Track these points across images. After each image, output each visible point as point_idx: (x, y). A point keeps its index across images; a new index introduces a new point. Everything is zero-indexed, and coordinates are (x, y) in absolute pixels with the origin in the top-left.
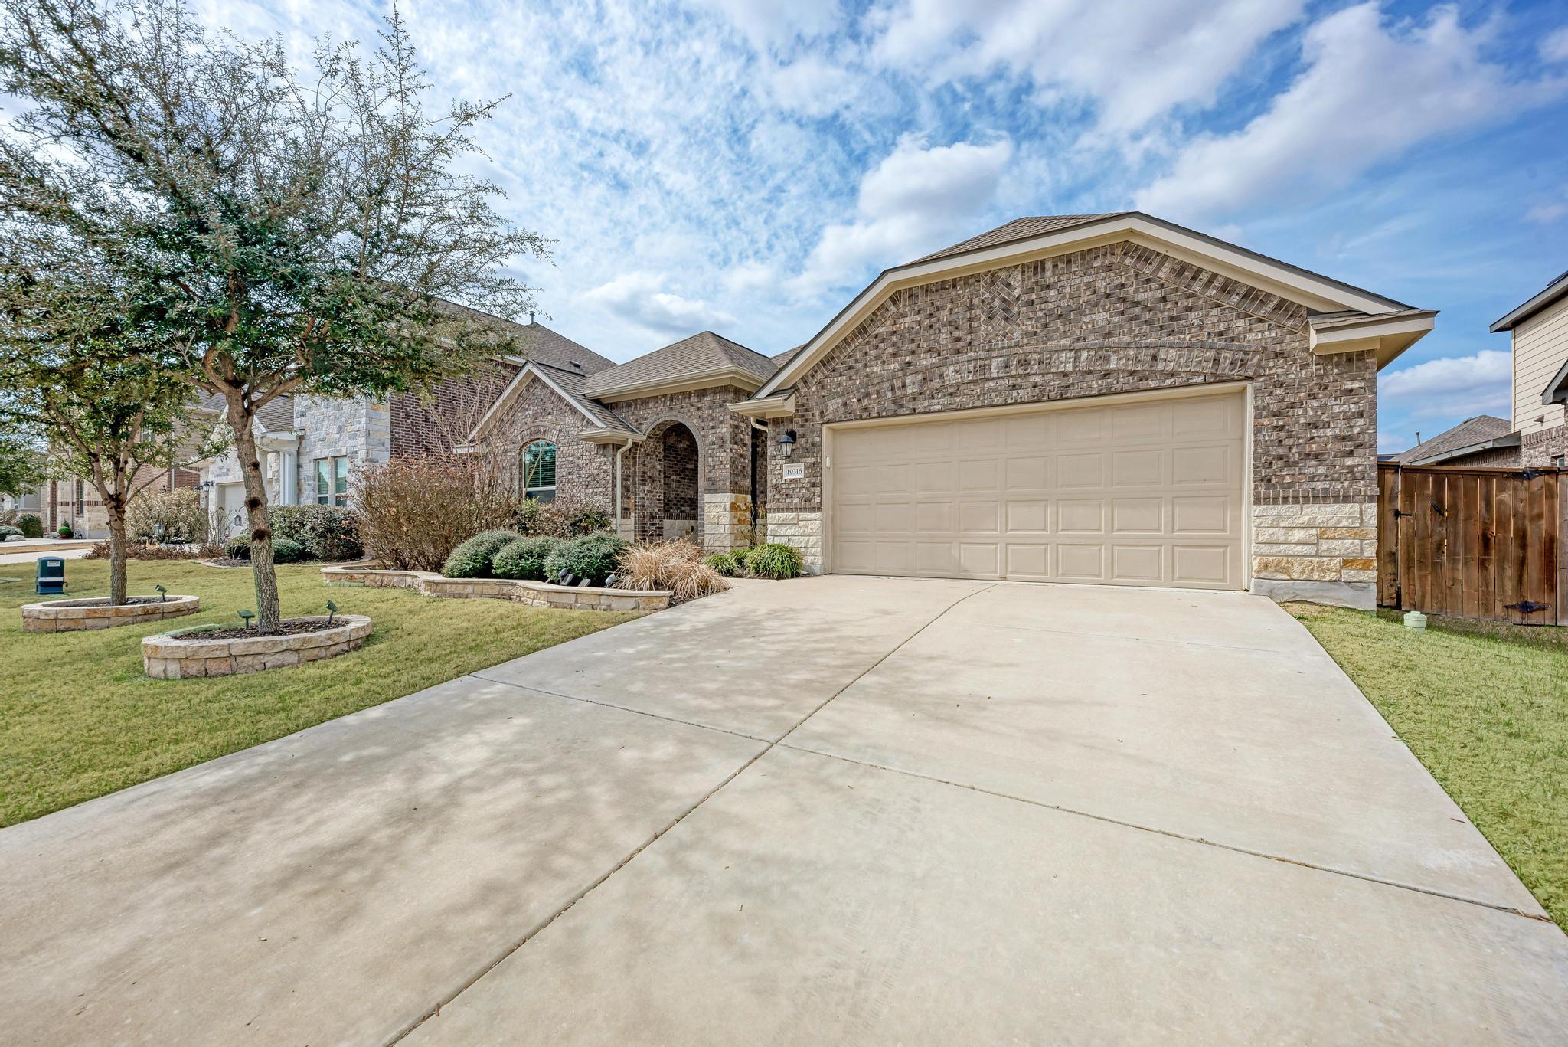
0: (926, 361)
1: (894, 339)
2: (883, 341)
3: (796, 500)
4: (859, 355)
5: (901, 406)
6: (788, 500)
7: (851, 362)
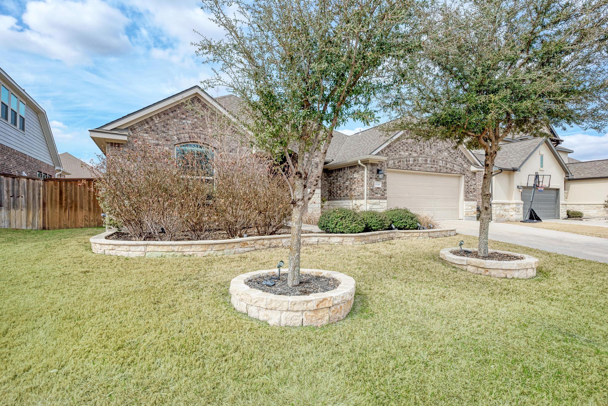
0: (415, 155)
1: (407, 145)
2: (404, 144)
3: (379, 195)
4: (398, 147)
5: (408, 167)
6: (376, 195)
7: (395, 149)
